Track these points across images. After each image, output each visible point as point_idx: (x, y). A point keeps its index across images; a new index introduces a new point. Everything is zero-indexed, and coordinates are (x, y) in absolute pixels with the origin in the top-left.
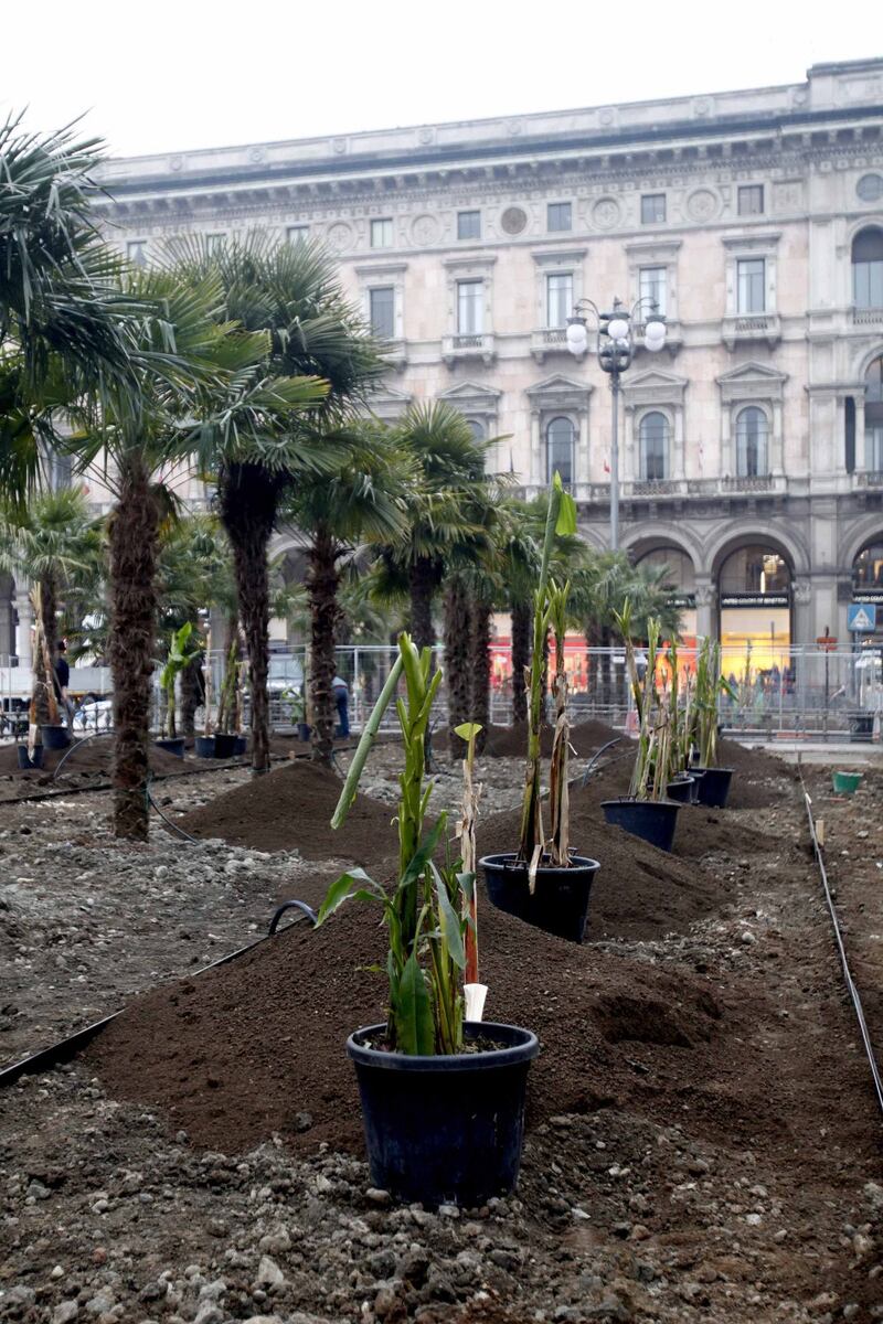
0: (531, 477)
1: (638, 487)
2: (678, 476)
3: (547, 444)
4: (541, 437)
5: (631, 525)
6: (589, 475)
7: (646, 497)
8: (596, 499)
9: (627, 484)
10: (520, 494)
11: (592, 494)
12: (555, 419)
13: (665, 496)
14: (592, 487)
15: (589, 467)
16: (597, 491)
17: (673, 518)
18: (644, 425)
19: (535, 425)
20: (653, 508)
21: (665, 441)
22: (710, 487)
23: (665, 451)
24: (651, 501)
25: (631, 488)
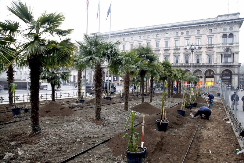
1: (196, 64)
2: (201, 63)
14: (191, 63)
15: (190, 61)
18: (197, 57)
20: (198, 66)
22: (205, 64)
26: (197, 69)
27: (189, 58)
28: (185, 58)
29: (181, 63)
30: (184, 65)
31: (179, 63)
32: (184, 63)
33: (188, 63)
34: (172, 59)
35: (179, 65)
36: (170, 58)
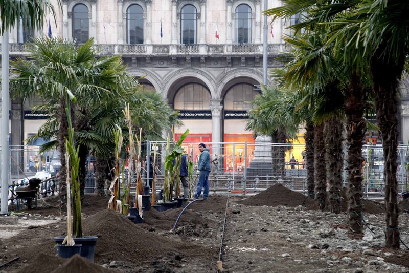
0: (172, 40)
1: (234, 47)
2: (257, 42)
3: (181, 19)
4: (177, 15)
5: (230, 69)
6: (206, 39)
7: (240, 53)
8: (210, 54)
9: (229, 45)
10: (166, 49)
11: (208, 51)
12: (185, 5)
13: (250, 53)
14: (209, 46)
15: (206, 34)
16: (211, 49)
17: (254, 66)
18: (237, 11)
19: (174, 8)
20: (243, 60)
21: (249, 21)
22: (275, 48)
23: (249, 26)
24: (241, 55)
25: (231, 47)
26: (238, 75)
27: (199, 15)
28: (179, 15)
29: (158, 41)
30: (173, 52)
31: (147, 41)
32: (175, 42)
33: (192, 41)
34: (110, 22)
35: (149, 51)
36: (101, 14)
